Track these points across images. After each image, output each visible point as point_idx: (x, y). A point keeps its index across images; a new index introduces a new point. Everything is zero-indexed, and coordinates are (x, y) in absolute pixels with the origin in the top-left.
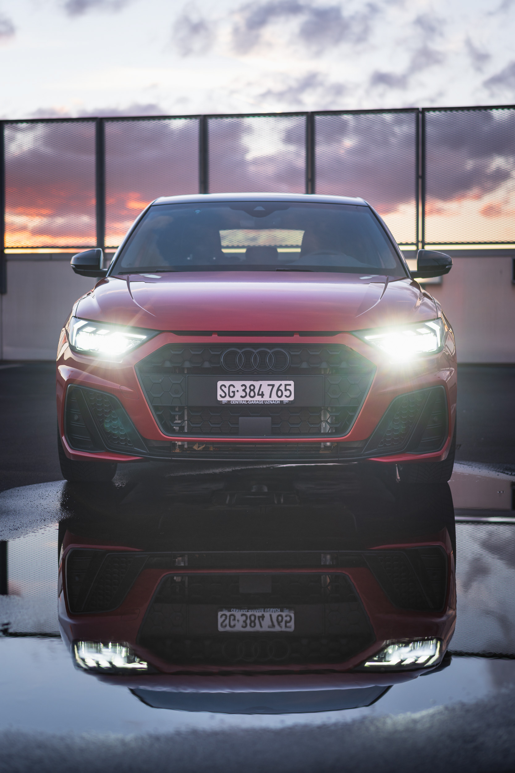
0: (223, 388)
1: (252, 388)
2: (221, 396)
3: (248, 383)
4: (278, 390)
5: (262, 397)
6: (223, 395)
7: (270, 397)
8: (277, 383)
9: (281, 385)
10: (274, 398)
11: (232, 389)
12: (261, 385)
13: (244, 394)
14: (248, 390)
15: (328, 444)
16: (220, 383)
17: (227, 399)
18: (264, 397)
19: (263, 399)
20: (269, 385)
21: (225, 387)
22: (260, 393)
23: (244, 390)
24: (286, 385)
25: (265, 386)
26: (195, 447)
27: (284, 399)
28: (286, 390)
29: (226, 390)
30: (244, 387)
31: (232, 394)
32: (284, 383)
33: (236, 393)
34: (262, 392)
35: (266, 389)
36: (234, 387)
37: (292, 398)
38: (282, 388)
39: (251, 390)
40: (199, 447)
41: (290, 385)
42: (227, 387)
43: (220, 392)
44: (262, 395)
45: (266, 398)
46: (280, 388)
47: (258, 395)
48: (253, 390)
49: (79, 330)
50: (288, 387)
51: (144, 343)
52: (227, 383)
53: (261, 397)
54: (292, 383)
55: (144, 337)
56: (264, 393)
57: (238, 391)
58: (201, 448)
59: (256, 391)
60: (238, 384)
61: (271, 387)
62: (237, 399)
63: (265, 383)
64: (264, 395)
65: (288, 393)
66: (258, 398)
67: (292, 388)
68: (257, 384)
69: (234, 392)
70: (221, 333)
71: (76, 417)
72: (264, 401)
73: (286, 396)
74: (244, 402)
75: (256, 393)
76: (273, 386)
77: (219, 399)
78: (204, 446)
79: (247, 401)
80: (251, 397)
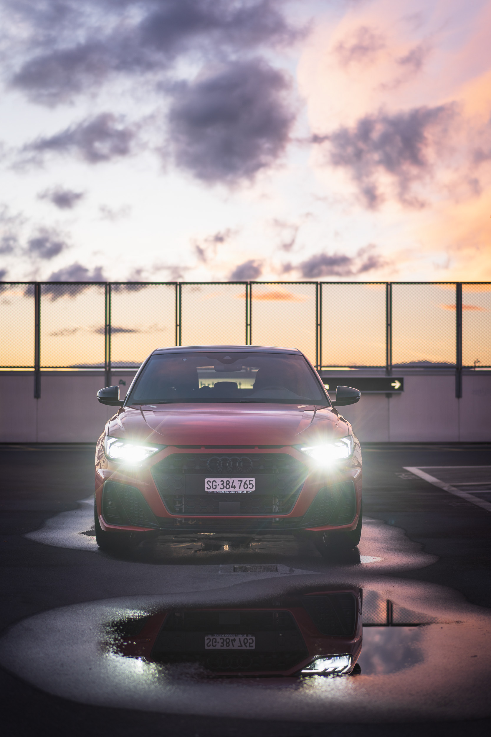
0: (209, 483)
1: (228, 482)
2: (207, 488)
3: (225, 480)
4: (245, 484)
5: (234, 489)
6: (209, 487)
7: (240, 488)
8: (244, 480)
9: (247, 481)
10: (242, 489)
11: (214, 483)
12: (233, 481)
13: (222, 487)
14: (225, 484)
15: (277, 519)
16: (207, 480)
17: (212, 490)
18: (235, 488)
19: (235, 490)
20: (239, 481)
21: (210, 482)
22: (233, 486)
23: (222, 484)
24: (250, 481)
25: (236, 481)
26: (190, 522)
27: (248, 489)
28: (250, 484)
29: (211, 484)
30: (222, 482)
31: (214, 487)
32: (248, 479)
33: (217, 486)
34: (234, 485)
35: (237, 484)
36: (216, 482)
37: (254, 489)
38: (248, 483)
39: (227, 484)
40: (192, 522)
41: (253, 481)
42: (212, 482)
43: (206, 486)
44: (234, 487)
45: (237, 489)
46: (246, 483)
47: (232, 487)
48: (228, 484)
49: (111, 444)
50: (251, 482)
51: (156, 453)
52: (211, 480)
53: (233, 488)
54: (254, 479)
55: (156, 450)
56: (235, 486)
57: (218, 485)
58: (193, 522)
59: (231, 485)
60: (219, 480)
61: (240, 482)
62: (218, 490)
63: (236, 480)
64: (235, 487)
65: (251, 486)
66: (231, 489)
67: (254, 483)
68: (231, 480)
69: (216, 485)
70: (207, 447)
71: (110, 503)
72: (236, 491)
73: (250, 488)
74: (222, 492)
75: (231, 486)
76: (241, 481)
77: (206, 490)
78: (195, 521)
79: (225, 491)
80: (227, 489)
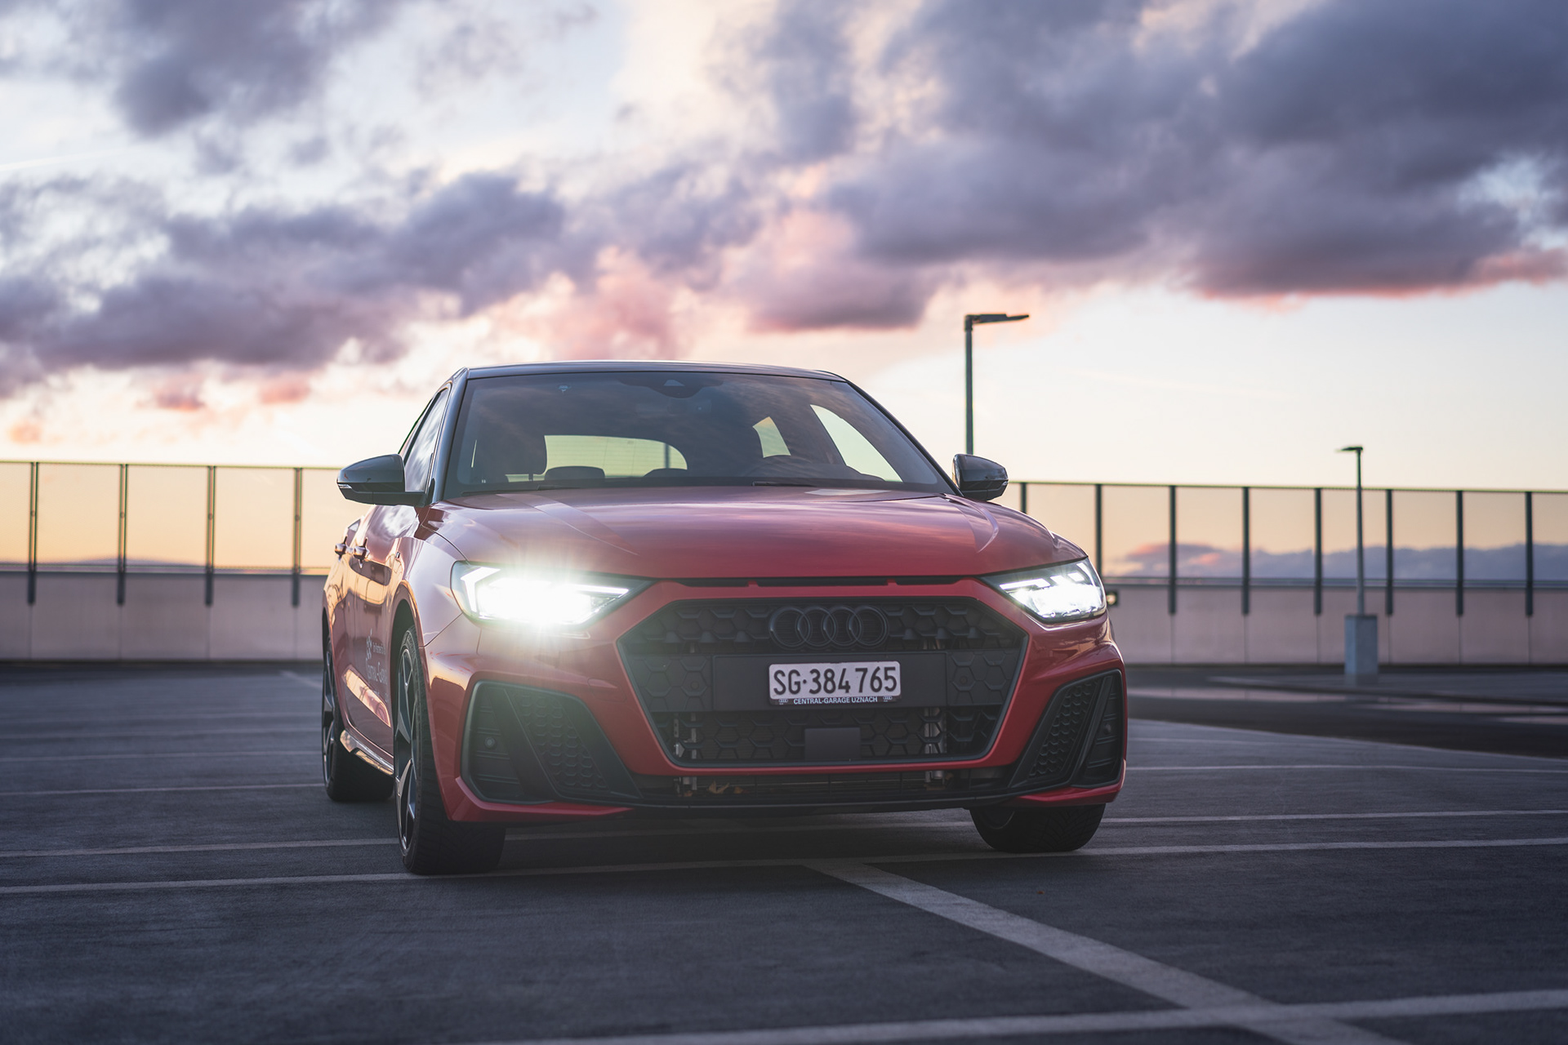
0: (779, 676)
1: (829, 675)
2: (776, 690)
3: (822, 667)
4: (874, 677)
5: (847, 692)
6: (780, 689)
7: (861, 691)
8: (871, 666)
9: (878, 669)
10: (868, 692)
11: (795, 678)
12: (844, 670)
13: (815, 687)
14: (822, 680)
15: (939, 774)
16: (773, 669)
17: (787, 695)
18: (850, 691)
19: (848, 695)
20: (857, 670)
21: (783, 675)
22: (844, 684)
23: (816, 680)
24: (887, 669)
25: (850, 670)
26: (712, 789)
27: (883, 693)
28: (887, 678)
29: (785, 681)
30: (815, 675)
31: (795, 688)
32: (883, 665)
33: (802, 685)
34: (847, 682)
35: (853, 678)
36: (798, 674)
37: (897, 692)
38: (881, 674)
39: (827, 680)
41: (893, 669)
42: (787, 674)
43: (773, 684)
44: (847, 688)
45: (854, 692)
46: (877, 675)
47: (841, 687)
48: (831, 679)
50: (890, 673)
51: (620, 605)
52: (787, 668)
53: (844, 691)
54: (896, 664)
55: (623, 591)
56: (850, 684)
57: (805, 682)
58: (721, 790)
59: (837, 680)
60: (805, 669)
61: (861, 673)
62: (805, 696)
63: (850, 667)
64: (849, 687)
65: (890, 684)
66: (839, 694)
67: (896, 674)
68: (837, 668)
69: (798, 683)
70: (764, 582)
71: (490, 743)
72: (850, 698)
73: (887, 688)
74: (816, 701)
75: (837, 684)
76: (865, 671)
77: (773, 696)
78: (727, 786)
79: (822, 699)
80: (827, 691)
